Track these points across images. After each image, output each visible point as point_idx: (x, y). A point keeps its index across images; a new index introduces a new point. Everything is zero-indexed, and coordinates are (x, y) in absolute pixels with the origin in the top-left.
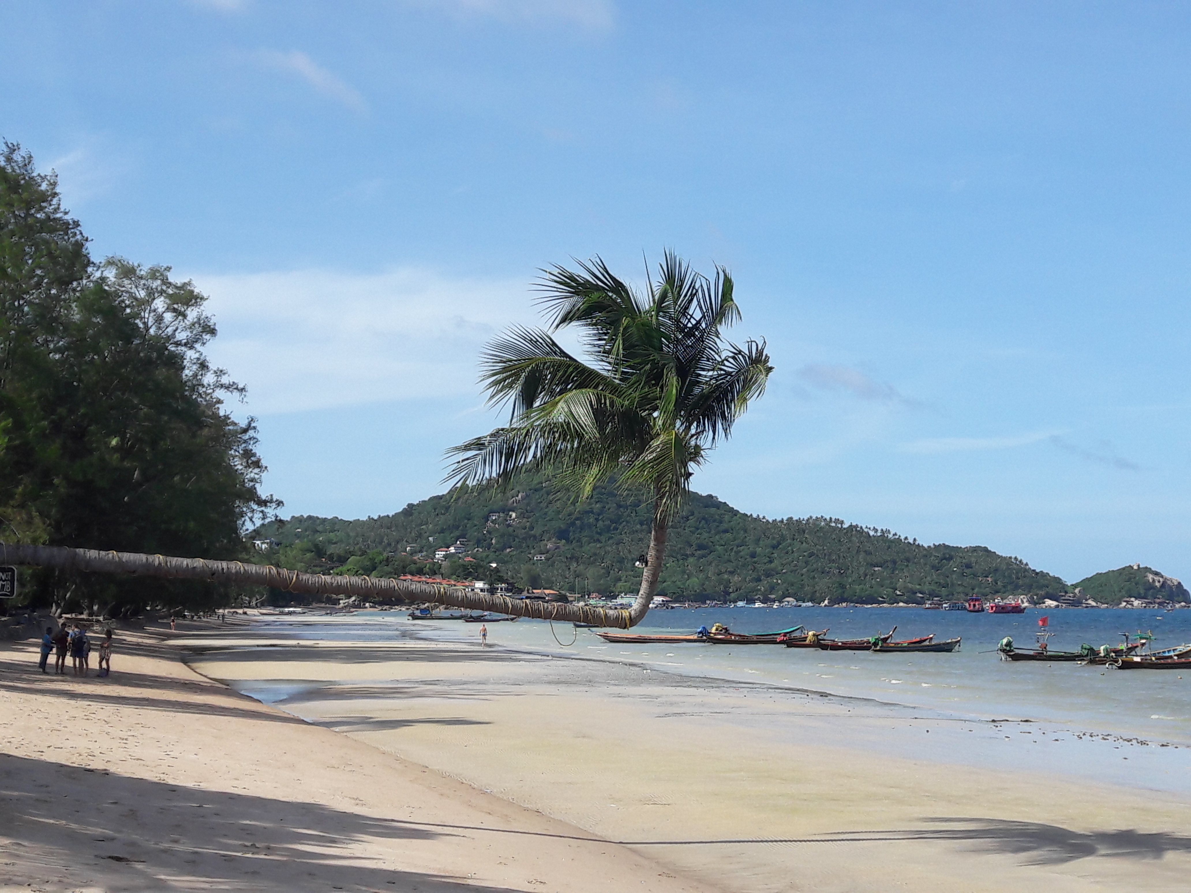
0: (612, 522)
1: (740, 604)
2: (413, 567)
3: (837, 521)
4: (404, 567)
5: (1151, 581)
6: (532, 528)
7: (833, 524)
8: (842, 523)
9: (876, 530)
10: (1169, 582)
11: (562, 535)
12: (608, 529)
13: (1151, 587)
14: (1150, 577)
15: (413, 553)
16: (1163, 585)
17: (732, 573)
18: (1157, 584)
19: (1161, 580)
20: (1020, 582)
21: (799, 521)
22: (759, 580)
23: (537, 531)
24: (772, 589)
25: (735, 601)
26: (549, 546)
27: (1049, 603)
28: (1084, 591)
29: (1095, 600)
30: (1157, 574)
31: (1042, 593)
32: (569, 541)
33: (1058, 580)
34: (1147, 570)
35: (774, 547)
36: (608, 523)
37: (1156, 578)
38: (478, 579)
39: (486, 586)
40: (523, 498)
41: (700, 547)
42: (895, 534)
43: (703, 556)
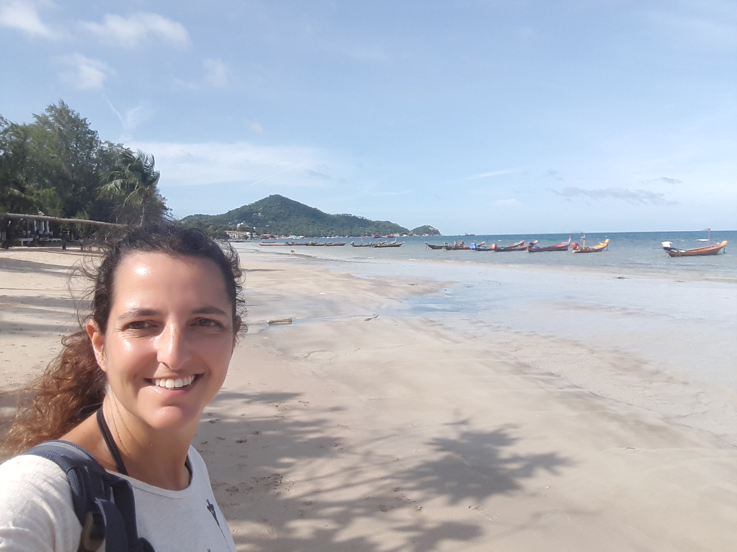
0: (288, 215)
1: (323, 237)
2: (229, 228)
3: (350, 215)
4: (226, 228)
5: (430, 229)
6: (265, 217)
7: (349, 216)
8: (351, 215)
9: (360, 217)
10: (435, 229)
11: (274, 219)
12: (287, 218)
13: (430, 230)
14: (430, 228)
15: (230, 225)
16: (433, 230)
17: (322, 229)
18: (432, 230)
19: (433, 229)
20: (398, 230)
21: (340, 215)
22: (328, 231)
23: (266, 218)
24: (332, 233)
25: (322, 237)
26: (270, 222)
27: (405, 235)
28: (413, 232)
29: (416, 234)
30: (432, 227)
31: (403, 233)
32: (276, 221)
33: (407, 229)
34: (430, 226)
35: (333, 222)
36: (287, 216)
37: (432, 228)
38: (247, 231)
39: (250, 234)
40: (262, 209)
41: (313, 222)
42: (365, 218)
43: (314, 225)
